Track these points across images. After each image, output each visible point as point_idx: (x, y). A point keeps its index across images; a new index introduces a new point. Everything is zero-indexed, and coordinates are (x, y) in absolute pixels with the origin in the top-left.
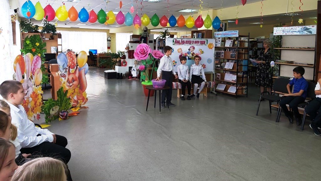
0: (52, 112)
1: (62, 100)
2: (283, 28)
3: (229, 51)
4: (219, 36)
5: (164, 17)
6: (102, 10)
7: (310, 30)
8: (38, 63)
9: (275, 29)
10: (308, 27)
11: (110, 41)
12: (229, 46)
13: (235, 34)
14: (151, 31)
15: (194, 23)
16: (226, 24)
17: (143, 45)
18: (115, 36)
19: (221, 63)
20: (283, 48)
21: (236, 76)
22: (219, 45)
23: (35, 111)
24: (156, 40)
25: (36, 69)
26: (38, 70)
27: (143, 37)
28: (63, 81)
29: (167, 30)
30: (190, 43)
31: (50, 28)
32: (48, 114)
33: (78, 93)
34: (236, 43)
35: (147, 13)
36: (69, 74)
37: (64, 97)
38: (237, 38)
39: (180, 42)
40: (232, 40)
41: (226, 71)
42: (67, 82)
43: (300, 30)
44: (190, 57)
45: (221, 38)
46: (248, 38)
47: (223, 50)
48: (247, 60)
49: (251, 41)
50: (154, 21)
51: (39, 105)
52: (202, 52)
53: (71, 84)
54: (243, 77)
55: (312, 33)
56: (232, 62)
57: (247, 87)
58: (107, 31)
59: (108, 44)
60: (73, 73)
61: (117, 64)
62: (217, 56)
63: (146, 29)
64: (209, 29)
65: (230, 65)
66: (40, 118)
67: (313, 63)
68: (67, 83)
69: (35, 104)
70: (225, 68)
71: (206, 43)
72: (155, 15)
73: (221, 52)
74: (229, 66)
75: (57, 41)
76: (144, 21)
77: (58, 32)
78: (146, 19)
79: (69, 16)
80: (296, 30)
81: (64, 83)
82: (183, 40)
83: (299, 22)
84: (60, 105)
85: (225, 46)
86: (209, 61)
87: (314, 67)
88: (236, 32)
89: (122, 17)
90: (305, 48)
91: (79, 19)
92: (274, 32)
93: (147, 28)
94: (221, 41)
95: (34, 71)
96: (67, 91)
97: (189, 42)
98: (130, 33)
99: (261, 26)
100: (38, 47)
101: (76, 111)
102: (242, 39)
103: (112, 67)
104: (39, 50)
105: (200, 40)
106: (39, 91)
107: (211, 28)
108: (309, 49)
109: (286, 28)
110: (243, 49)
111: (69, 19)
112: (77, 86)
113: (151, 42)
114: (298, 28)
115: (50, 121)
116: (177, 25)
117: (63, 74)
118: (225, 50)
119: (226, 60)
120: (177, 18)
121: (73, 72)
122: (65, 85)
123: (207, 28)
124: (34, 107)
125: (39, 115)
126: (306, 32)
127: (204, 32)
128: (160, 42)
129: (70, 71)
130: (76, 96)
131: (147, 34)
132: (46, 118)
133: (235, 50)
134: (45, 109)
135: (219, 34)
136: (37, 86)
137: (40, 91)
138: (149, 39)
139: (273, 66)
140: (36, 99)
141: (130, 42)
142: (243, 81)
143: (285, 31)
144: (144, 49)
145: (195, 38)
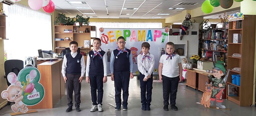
58: (162, 21)
63: (189, 17)
75: (90, 33)
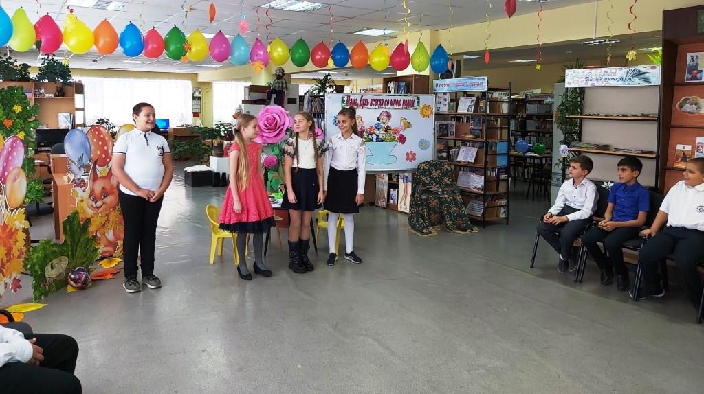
0: (50, 273)
1: (76, 241)
2: (587, 71)
3: (467, 122)
4: (445, 89)
5: (322, 47)
6: (175, 29)
7: (647, 75)
8: (15, 154)
9: (569, 74)
10: (641, 68)
11: (199, 98)
12: (466, 111)
13: (478, 84)
14: (293, 76)
15: (388, 60)
16: (459, 63)
17: (273, 109)
18: (211, 87)
19: (450, 148)
20: (586, 115)
21: (483, 178)
22: (444, 109)
23: (7, 271)
24: (304, 97)
25: (11, 168)
26: (15, 171)
27: (274, 91)
28: (80, 196)
29: (329, 74)
30: (381, 105)
31: (58, 71)
32: (40, 278)
33: (116, 224)
34: (482, 103)
35: (283, 37)
36: (95, 178)
37: (81, 235)
38: (484, 94)
39: (359, 102)
40: (474, 98)
41: (460, 166)
42: (90, 197)
43: (625, 76)
44: (380, 137)
45: (448, 94)
46: (507, 92)
47: (453, 120)
48: (507, 143)
49: (514, 100)
50: (297, 56)
51: (19, 257)
52: (408, 125)
53: (99, 203)
54: (498, 180)
55: (650, 82)
56: (473, 146)
57: (508, 202)
58: (193, 77)
59: (195, 106)
60: (104, 177)
61: (213, 152)
62: (441, 133)
63: (281, 74)
64: (422, 73)
65: (470, 154)
66: (20, 287)
67: (655, 149)
68: (89, 200)
69: (8, 254)
70: (458, 160)
71: (416, 104)
72: (301, 40)
73: (449, 123)
74: (467, 155)
75: (73, 100)
76: (275, 54)
77: (75, 78)
78: (280, 49)
79: (96, 43)
80: (616, 75)
81: (82, 201)
82: (364, 97)
83: (627, 57)
84: (70, 253)
85: (459, 111)
86: (423, 144)
87: (657, 158)
88: (481, 81)
89: (224, 46)
90: (637, 116)
91: (119, 49)
92: (567, 80)
93: (283, 71)
94: (448, 100)
95: (6, 174)
96: (88, 221)
97: (378, 103)
98: (246, 81)
99: (538, 67)
100: (20, 116)
101: (112, 266)
102: (496, 95)
103: (203, 158)
104: (22, 122)
105: (402, 98)
106: (17, 223)
107: (426, 72)
108: (645, 119)
109: (594, 71)
110: (496, 117)
111: (94, 48)
112: (114, 207)
113: (292, 101)
114: (621, 72)
115: (46, 294)
116: (349, 64)
117: (79, 179)
118: (458, 120)
119: (459, 143)
120: (350, 49)
121: (105, 175)
122: (84, 205)
123: (419, 71)
124: (5, 260)
125: (19, 281)
126: (637, 81)
127: (410, 79)
128: (312, 101)
129: (98, 172)
130: (112, 231)
131: (283, 84)
132: (36, 288)
133: (480, 121)
134: (33, 265)
135: (445, 85)
136: (12, 211)
137: (21, 223)
138: (287, 95)
139: (566, 155)
140: (11, 241)
141: (245, 102)
142: (498, 190)
143: (590, 78)
144: (275, 119)
145: (392, 93)
